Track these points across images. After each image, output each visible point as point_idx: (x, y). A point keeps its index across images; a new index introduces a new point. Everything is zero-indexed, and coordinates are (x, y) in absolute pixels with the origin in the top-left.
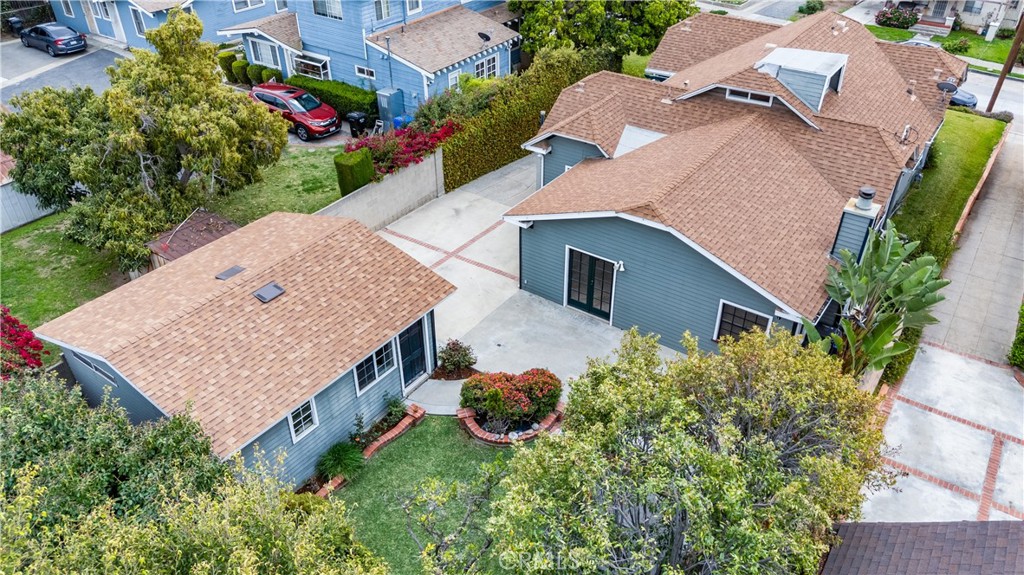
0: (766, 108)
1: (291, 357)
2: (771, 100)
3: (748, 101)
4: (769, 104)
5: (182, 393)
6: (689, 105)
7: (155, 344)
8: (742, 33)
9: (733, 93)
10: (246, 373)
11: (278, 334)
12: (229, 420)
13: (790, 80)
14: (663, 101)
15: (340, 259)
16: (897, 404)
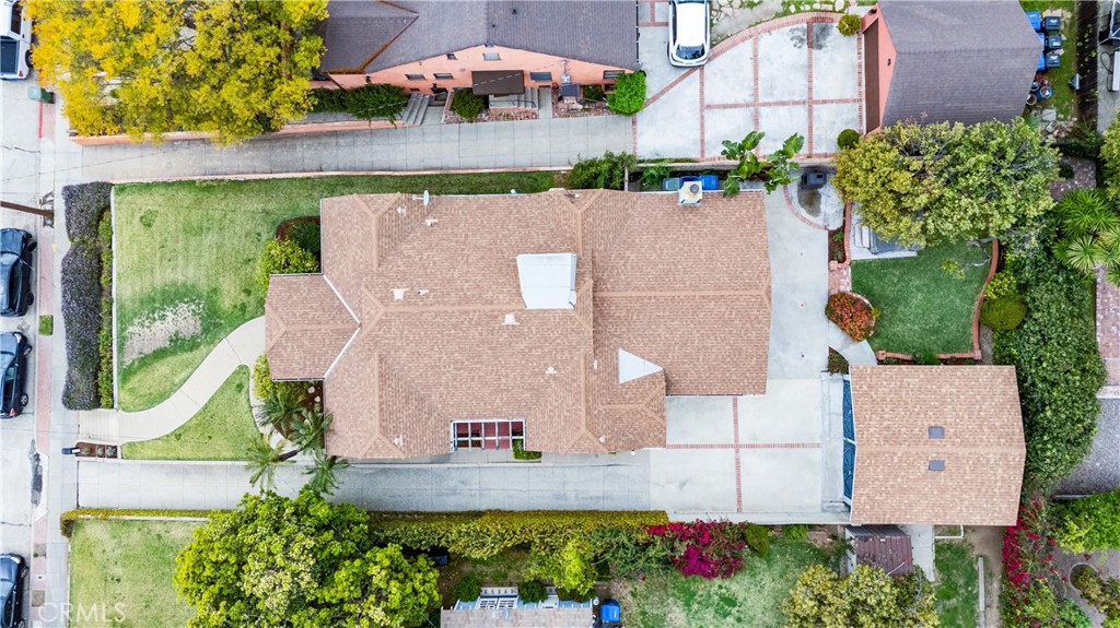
1: (954, 390)
5: (1009, 407)
7: (1003, 441)
8: (394, 385)
10: (978, 397)
11: (950, 407)
12: (1000, 380)
15: (888, 428)
16: (707, 156)
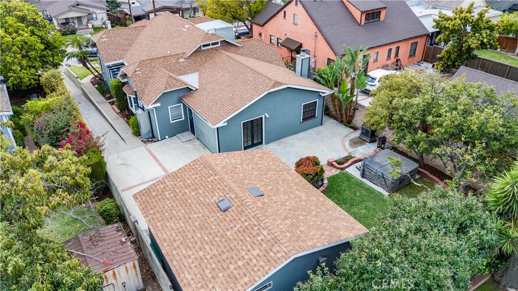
0: (219, 47)
2: (219, 43)
3: (211, 47)
4: (219, 45)
6: (192, 58)
9: (204, 46)
13: (221, 33)
14: (180, 61)
